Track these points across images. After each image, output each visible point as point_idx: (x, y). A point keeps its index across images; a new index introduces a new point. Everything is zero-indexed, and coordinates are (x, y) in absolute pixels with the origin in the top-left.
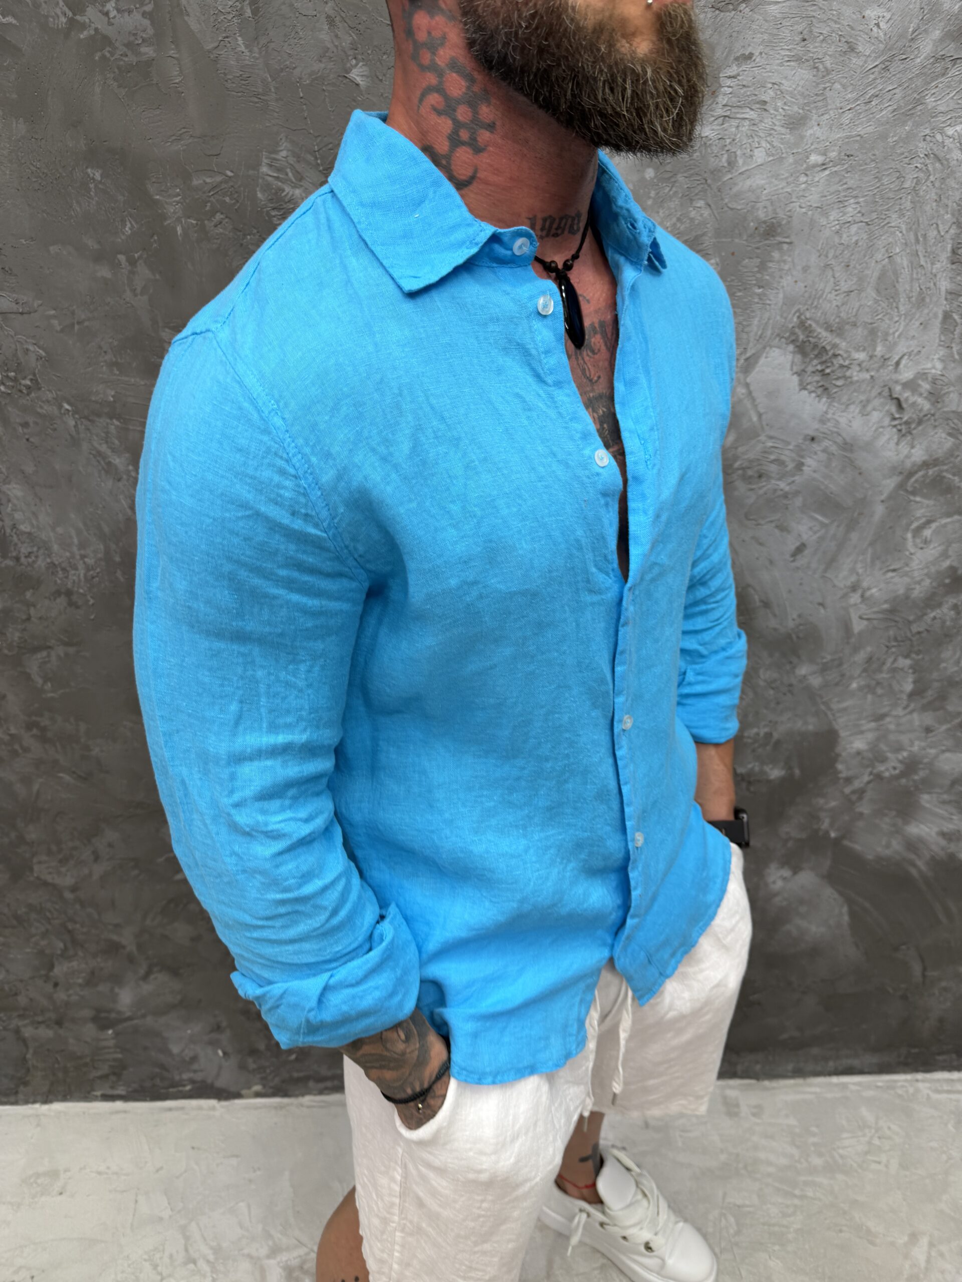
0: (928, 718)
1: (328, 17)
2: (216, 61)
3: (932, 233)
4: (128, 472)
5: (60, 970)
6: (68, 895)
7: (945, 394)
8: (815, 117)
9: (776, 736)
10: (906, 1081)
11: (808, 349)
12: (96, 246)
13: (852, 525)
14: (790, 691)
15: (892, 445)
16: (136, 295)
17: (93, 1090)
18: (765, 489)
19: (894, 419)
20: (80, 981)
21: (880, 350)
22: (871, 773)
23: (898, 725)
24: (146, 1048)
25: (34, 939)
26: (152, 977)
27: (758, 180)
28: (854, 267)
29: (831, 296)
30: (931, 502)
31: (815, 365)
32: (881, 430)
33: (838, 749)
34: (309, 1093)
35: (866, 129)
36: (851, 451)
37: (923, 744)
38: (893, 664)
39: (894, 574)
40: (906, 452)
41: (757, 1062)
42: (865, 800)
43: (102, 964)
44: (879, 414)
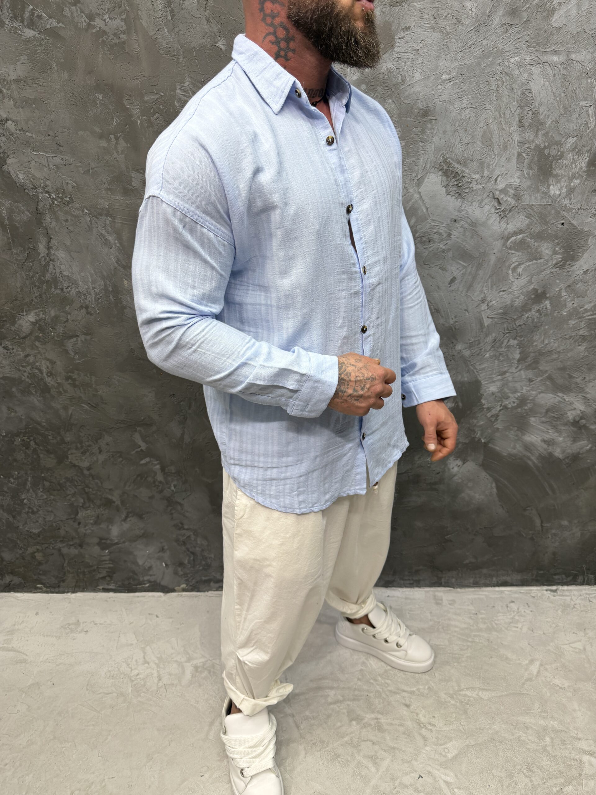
0: (530, 374)
1: (207, 18)
2: (155, 40)
3: (508, 112)
4: (116, 243)
5: (81, 515)
6: (86, 472)
7: (522, 195)
8: (443, 56)
10: (537, 590)
11: (449, 174)
12: (100, 131)
13: (479, 266)
14: (453, 359)
15: (497, 223)
16: (118, 155)
17: (99, 586)
18: (432, 248)
19: (497, 209)
20: (92, 521)
21: (486, 172)
22: (501, 405)
23: (513, 378)
24: (125, 561)
25: (68, 498)
26: (128, 519)
27: (418, 88)
28: (469, 131)
29: (459, 146)
30: (520, 254)
31: (453, 182)
32: (490, 215)
33: (482, 392)
34: (211, 590)
35: (470, 61)
36: (476, 227)
37: (528, 389)
38: (507, 343)
39: (504, 293)
40: (504, 227)
41: (453, 577)
42: (499, 420)
43: (103, 512)
44: (489, 207)
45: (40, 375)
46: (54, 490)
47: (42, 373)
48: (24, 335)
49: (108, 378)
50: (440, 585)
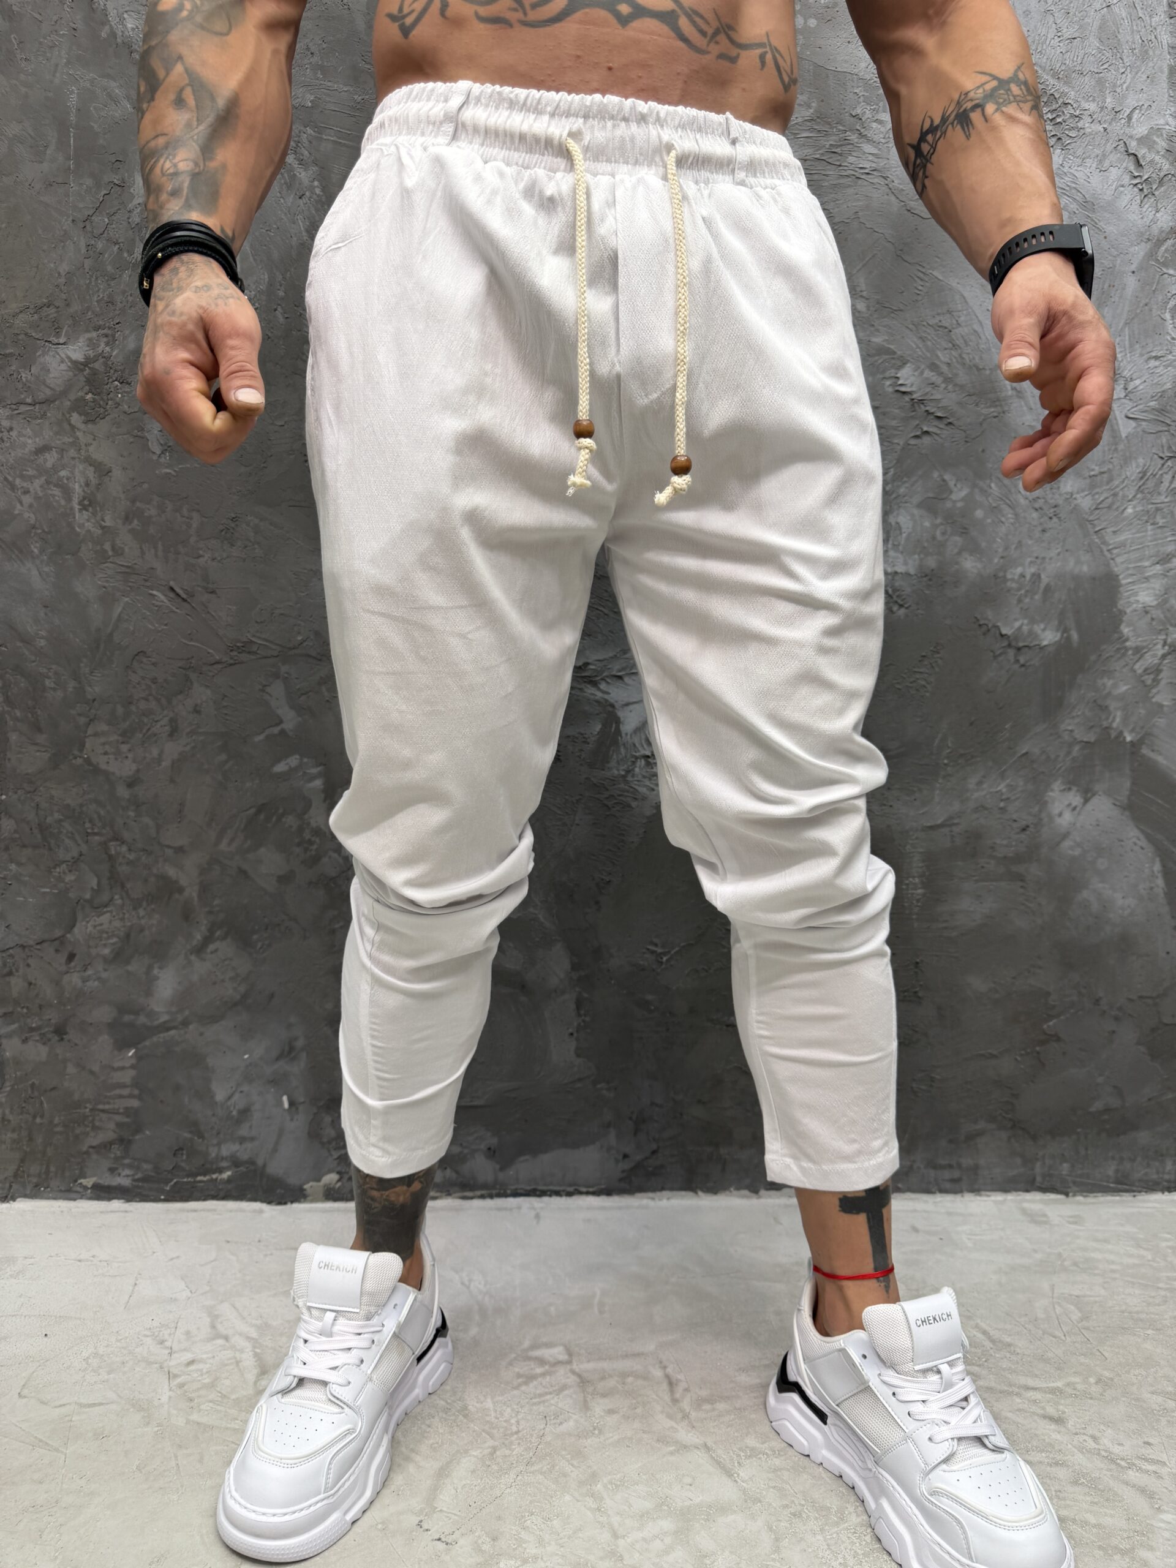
5: (82, 931)
6: (123, 792)
9: (1045, 580)
13: (1104, 298)
14: (1056, 515)
15: (1135, 206)
17: (85, 1178)
19: (1135, 177)
20: (107, 951)
21: (1108, 100)
22: (1165, 643)
24: (177, 1089)
25: (58, 870)
26: (211, 947)
29: (1055, 42)
32: (1122, 189)
33: (1121, 604)
36: (1093, 211)
38: (1171, 482)
39: (1157, 363)
40: (1151, 217)
41: (1063, 1158)
42: (1163, 683)
43: (143, 922)
44: (1118, 172)
45: (63, 502)
46: (24, 846)
47: (69, 499)
48: (48, 392)
49: (233, 519)
50: (1030, 1185)
